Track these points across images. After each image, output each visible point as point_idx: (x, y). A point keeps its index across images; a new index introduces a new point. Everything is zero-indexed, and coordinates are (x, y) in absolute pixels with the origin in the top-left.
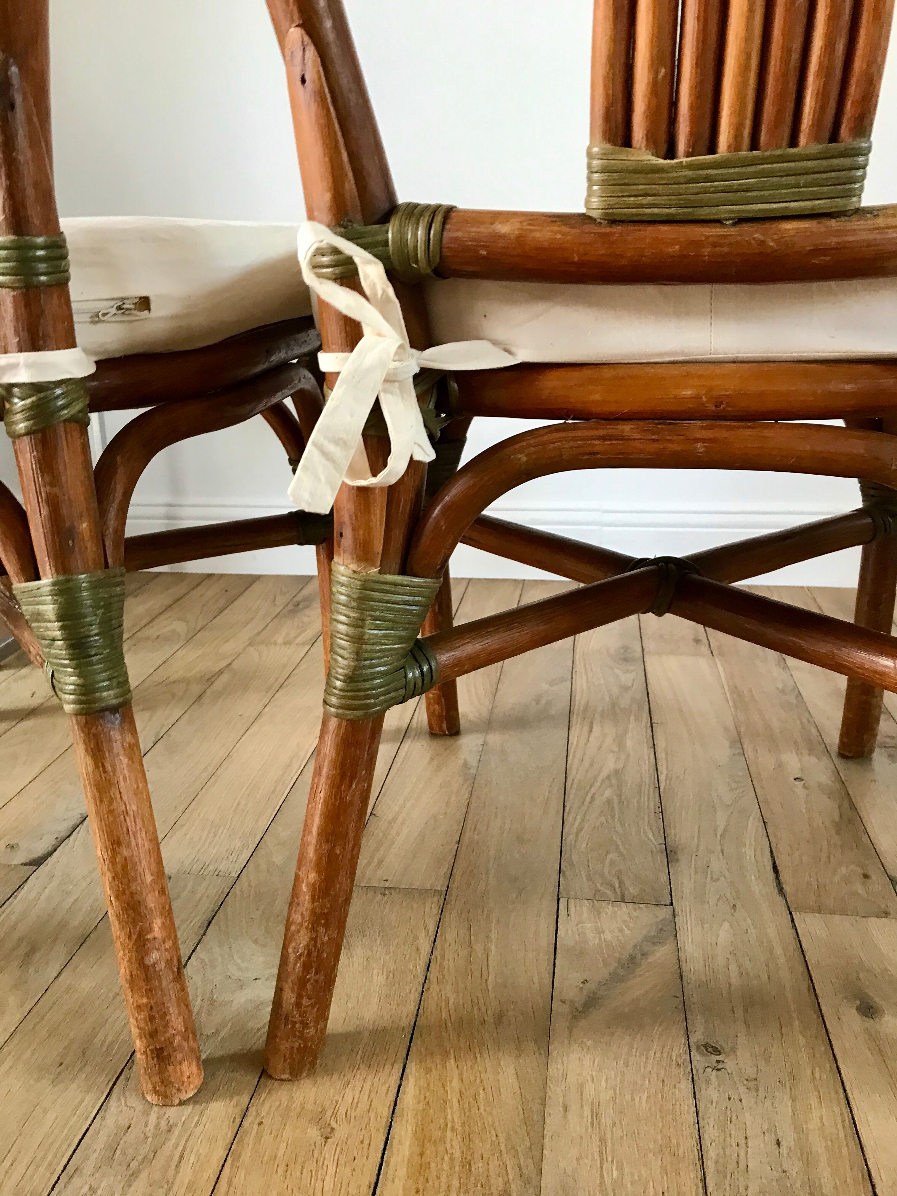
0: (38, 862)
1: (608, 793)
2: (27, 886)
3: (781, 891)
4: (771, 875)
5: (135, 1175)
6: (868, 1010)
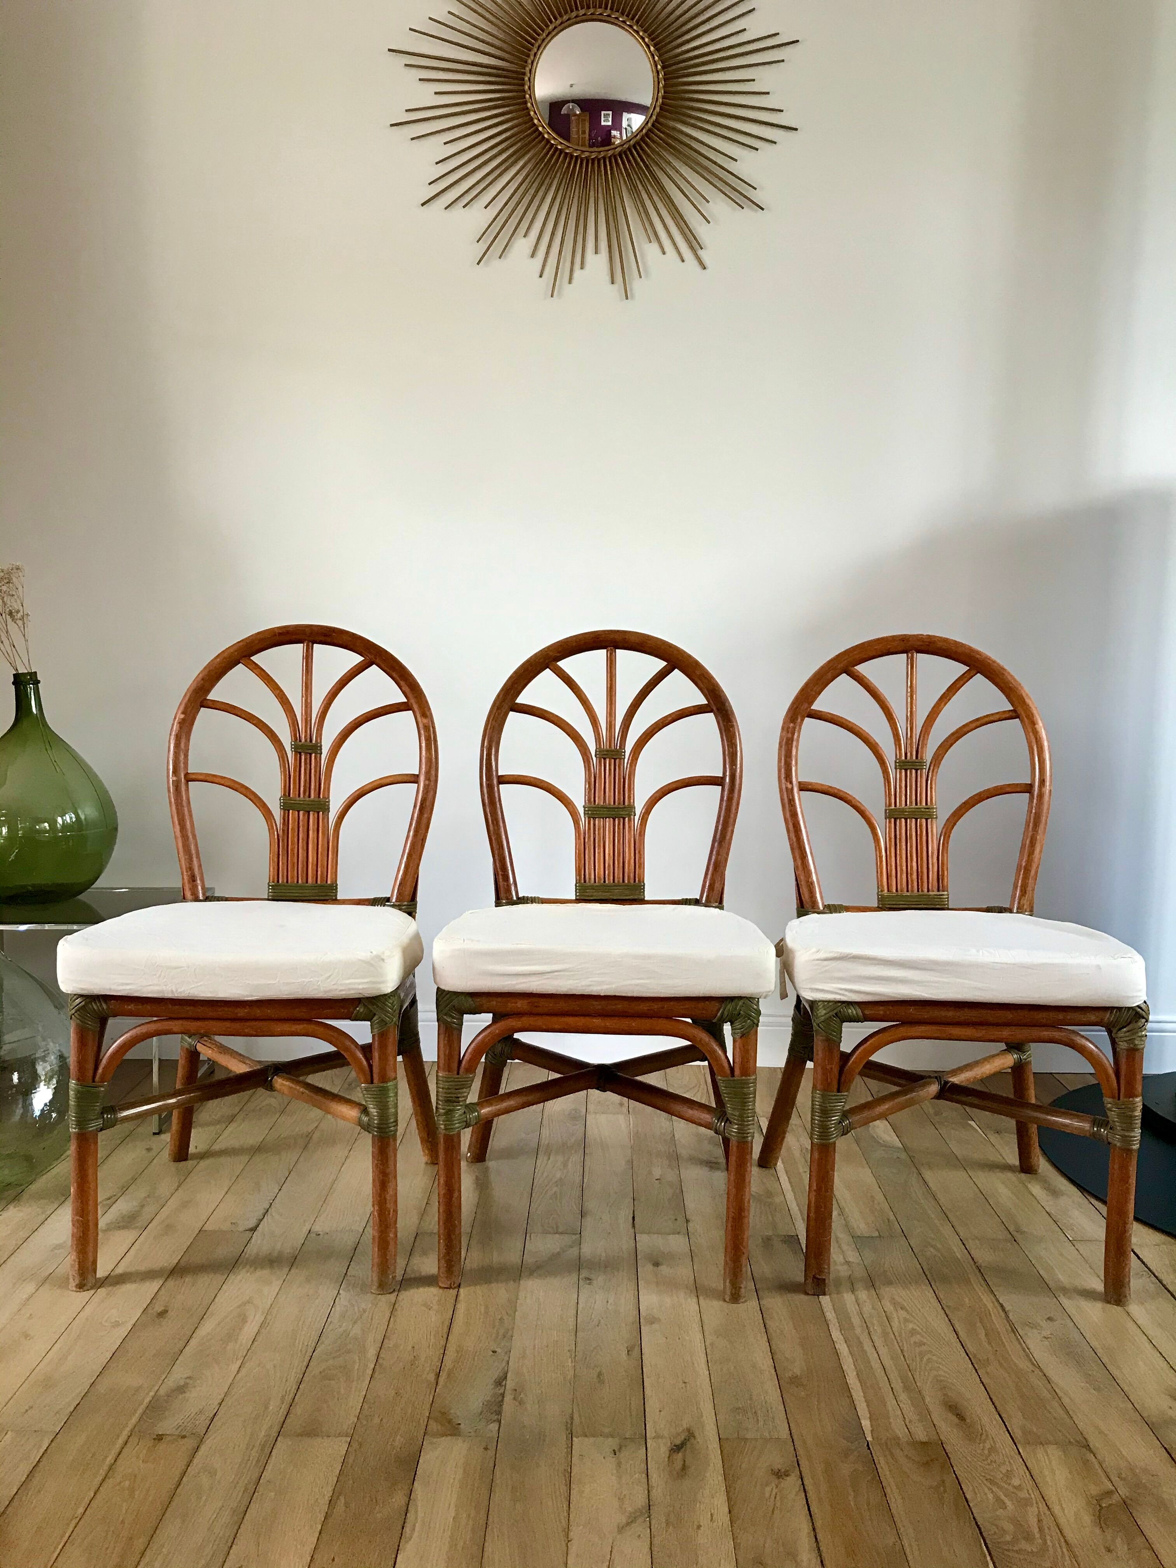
0: (254, 1229)
1: (555, 1189)
2: (253, 1240)
3: (634, 1226)
4: (631, 1220)
5: (355, 1323)
6: (657, 1264)
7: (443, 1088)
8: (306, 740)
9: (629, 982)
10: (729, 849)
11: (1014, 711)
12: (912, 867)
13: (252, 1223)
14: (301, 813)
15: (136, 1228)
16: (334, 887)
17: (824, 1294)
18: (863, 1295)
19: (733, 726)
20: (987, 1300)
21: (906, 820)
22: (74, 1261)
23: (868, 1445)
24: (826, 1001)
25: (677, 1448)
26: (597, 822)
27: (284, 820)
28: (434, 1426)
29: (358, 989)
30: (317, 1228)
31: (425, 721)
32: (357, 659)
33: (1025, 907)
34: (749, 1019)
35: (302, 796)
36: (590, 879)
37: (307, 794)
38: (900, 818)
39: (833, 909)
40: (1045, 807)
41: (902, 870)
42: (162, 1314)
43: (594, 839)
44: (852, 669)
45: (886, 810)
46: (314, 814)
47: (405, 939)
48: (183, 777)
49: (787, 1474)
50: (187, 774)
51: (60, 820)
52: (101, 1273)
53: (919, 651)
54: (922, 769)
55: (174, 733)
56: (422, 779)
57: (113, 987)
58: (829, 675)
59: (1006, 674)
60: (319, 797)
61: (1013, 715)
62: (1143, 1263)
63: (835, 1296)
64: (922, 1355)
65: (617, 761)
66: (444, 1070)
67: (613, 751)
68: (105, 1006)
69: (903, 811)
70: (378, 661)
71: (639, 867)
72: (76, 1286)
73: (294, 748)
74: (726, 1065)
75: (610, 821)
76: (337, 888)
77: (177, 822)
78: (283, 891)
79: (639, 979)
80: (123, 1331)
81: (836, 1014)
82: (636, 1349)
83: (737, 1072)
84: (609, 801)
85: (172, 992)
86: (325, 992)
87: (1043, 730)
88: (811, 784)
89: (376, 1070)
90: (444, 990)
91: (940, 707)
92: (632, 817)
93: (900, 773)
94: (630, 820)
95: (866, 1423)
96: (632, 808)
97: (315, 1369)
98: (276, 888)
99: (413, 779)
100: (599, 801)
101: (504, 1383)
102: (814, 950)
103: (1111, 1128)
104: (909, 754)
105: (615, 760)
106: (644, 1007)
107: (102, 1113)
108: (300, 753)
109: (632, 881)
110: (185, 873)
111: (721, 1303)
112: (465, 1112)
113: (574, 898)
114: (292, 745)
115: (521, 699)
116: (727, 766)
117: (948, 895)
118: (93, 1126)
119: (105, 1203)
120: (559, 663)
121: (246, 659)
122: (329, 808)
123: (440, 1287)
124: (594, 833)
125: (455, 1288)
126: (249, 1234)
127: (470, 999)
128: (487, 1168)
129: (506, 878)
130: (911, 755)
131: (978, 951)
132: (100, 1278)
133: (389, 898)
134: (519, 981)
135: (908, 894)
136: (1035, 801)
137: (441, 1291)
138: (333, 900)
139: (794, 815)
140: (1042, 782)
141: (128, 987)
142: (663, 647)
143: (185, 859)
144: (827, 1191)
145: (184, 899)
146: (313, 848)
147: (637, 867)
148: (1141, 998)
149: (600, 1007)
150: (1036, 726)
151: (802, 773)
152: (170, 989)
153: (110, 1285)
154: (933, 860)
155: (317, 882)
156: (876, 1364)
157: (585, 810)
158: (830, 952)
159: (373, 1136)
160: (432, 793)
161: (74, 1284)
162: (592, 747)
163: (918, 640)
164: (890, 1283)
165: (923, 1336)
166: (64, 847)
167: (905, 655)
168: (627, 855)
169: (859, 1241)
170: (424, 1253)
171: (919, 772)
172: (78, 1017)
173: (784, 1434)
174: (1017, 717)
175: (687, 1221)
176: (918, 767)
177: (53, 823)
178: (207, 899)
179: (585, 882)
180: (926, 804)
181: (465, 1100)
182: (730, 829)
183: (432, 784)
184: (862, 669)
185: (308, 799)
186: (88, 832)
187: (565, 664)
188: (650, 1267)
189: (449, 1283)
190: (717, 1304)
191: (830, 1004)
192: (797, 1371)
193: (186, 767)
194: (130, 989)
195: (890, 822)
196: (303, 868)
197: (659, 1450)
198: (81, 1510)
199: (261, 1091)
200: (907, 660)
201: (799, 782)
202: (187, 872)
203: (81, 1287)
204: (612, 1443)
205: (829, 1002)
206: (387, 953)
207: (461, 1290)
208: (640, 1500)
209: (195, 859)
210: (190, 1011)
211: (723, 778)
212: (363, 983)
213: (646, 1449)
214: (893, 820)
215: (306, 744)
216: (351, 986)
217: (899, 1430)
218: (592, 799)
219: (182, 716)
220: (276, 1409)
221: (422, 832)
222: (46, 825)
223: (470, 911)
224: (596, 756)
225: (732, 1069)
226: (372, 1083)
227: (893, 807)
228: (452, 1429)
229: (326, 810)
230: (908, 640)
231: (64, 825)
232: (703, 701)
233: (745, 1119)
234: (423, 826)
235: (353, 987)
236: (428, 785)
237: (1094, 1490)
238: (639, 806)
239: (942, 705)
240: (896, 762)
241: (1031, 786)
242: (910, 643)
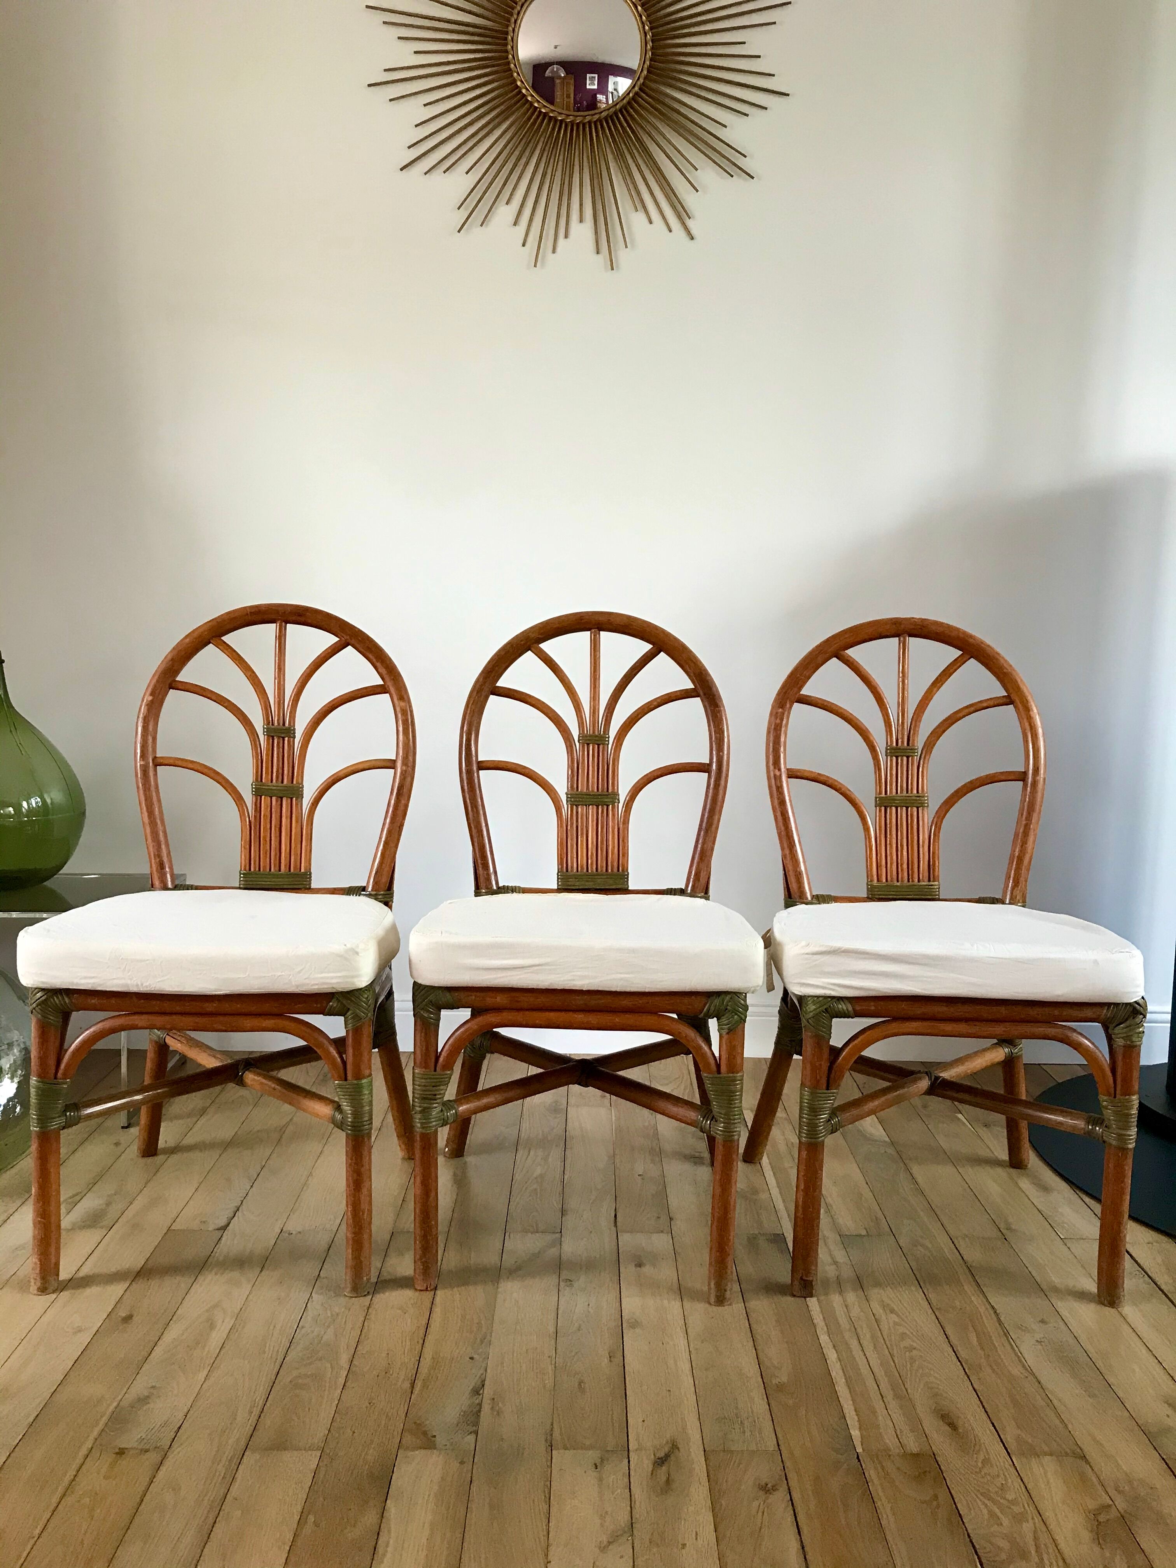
0: (224, 1228)
1: (535, 1186)
2: (224, 1239)
3: (616, 1225)
4: (613, 1218)
5: (329, 1327)
6: (639, 1265)
7: (419, 1086)
8: (279, 724)
9: (614, 976)
10: (715, 838)
11: (1008, 697)
12: (902, 856)
13: (222, 1222)
14: (274, 799)
15: (102, 1227)
16: (308, 875)
17: (812, 1296)
18: (851, 1297)
19: (720, 711)
20: (977, 1300)
21: (897, 808)
22: (36, 1263)
23: (858, 1457)
24: (816, 996)
25: (660, 1461)
26: (580, 809)
27: (256, 805)
28: (408, 1439)
29: (331, 984)
30: (289, 1227)
31: (402, 704)
32: (332, 639)
33: (1018, 898)
34: (736, 1014)
35: (274, 781)
36: (572, 867)
37: (280, 780)
38: (891, 807)
39: (821, 899)
40: (1039, 794)
41: (892, 858)
42: (128, 1319)
43: (577, 827)
44: (842, 653)
45: (876, 798)
46: (287, 800)
47: (380, 932)
48: (151, 761)
49: (774, 1488)
50: (155, 758)
51: (25, 804)
52: (64, 1275)
53: (911, 635)
54: (913, 756)
55: (141, 716)
56: (399, 764)
57: (75, 981)
58: (820, 659)
59: (1001, 659)
60: (292, 782)
61: (1008, 701)
62: (1136, 1262)
63: (822, 1298)
64: (912, 1360)
65: (601, 747)
66: (420, 1067)
67: (597, 736)
68: (67, 1000)
69: (893, 799)
70: (353, 641)
71: (623, 855)
72: (39, 1289)
73: (267, 732)
74: (712, 1062)
75: (593, 809)
76: (311, 877)
77: (145, 808)
78: (253, 879)
79: (621, 973)
80: (85, 1338)
81: (826, 1009)
82: (618, 1354)
83: (723, 1068)
84: (593, 787)
85: (137, 985)
86: (297, 986)
87: (1037, 717)
88: (798, 771)
89: (349, 1067)
90: (421, 984)
91: (933, 693)
92: (616, 804)
93: (891, 760)
94: (613, 808)
95: (855, 1433)
96: (615, 795)
97: (285, 1378)
98: (248, 876)
99: (390, 764)
100: (582, 788)
101: (481, 1392)
102: (803, 943)
103: (1106, 1126)
104: (900, 741)
105: (599, 745)
106: (626, 1002)
107: (65, 1111)
108: (273, 737)
109: (615, 870)
110: (153, 861)
111: (707, 1305)
112: (442, 1110)
113: (555, 887)
114: (264, 728)
115: (502, 683)
116: (714, 753)
117: (939, 885)
118: (54, 1125)
119: (70, 1200)
120: (541, 645)
121: (217, 639)
122: (302, 795)
123: (416, 1290)
124: (577, 821)
125: (431, 1290)
126: (220, 1233)
127: (448, 994)
128: (465, 1163)
129: (486, 866)
130: (903, 742)
131: (972, 945)
132: (63, 1281)
133: (365, 887)
134: (499, 976)
135: (898, 884)
136: (1029, 789)
137: (417, 1293)
138: (306, 889)
139: (782, 803)
140: (1036, 770)
141: (92, 981)
142: (648, 629)
143: (153, 846)
144: (815, 1191)
145: (152, 888)
146: (286, 835)
147: (621, 855)
148: (1138, 994)
149: (582, 1002)
150: (1031, 713)
151: (790, 760)
152: (135, 983)
153: (73, 1289)
154: (923, 850)
155: (290, 871)
156: (865, 1371)
157: (567, 798)
158: (820, 946)
159: (347, 1135)
160: (409, 779)
161: (36, 1288)
162: (575, 733)
163: (911, 624)
164: (878, 1284)
165: (913, 1341)
166: (30, 832)
167: (897, 639)
168: (610, 843)
169: (847, 1240)
170: (401, 1253)
171: (910, 759)
172: (39, 1011)
173: (771, 1444)
174: (1011, 703)
175: (671, 1219)
176: (909, 754)
177: (18, 807)
178: (176, 888)
179: (567, 871)
180: (918, 792)
181: (443, 1098)
182: (716, 817)
183: (410, 769)
184: (852, 653)
185: (281, 785)
186: (55, 817)
187: (547, 646)
188: (632, 1268)
189: (425, 1285)
190: (701, 1307)
191: (821, 999)
192: (784, 1379)
193: (154, 751)
194: (94, 983)
195: (880, 811)
196: (276, 855)
197: (642, 1463)
198: (37, 1531)
199: (231, 1085)
200: (899, 644)
201: (788, 769)
202: (155, 859)
203: (43, 1290)
204: (593, 1455)
205: (818, 997)
206: (362, 946)
207: (438, 1292)
208: (623, 1517)
209: (163, 847)
210: (156, 1005)
211: (710, 765)
212: (336, 977)
213: (629, 1462)
214: (883, 808)
215: (278, 727)
216: (324, 981)
217: (890, 1440)
218: (575, 786)
219: (150, 698)
220: (244, 1420)
221: (399, 819)
222: (11, 809)
223: (449, 901)
224: (579, 742)
225: (718, 1066)
226: (346, 1080)
227: (883, 795)
228: (428, 1442)
229: (300, 796)
230: (900, 624)
231: (30, 810)
232: (690, 685)
233: (732, 1117)
234: (400, 812)
235: (328, 981)
236: (406, 771)
237: (1092, 1505)
238: (623, 793)
239: (934, 691)
240: (887, 749)
241: (1025, 773)
242: (902, 626)
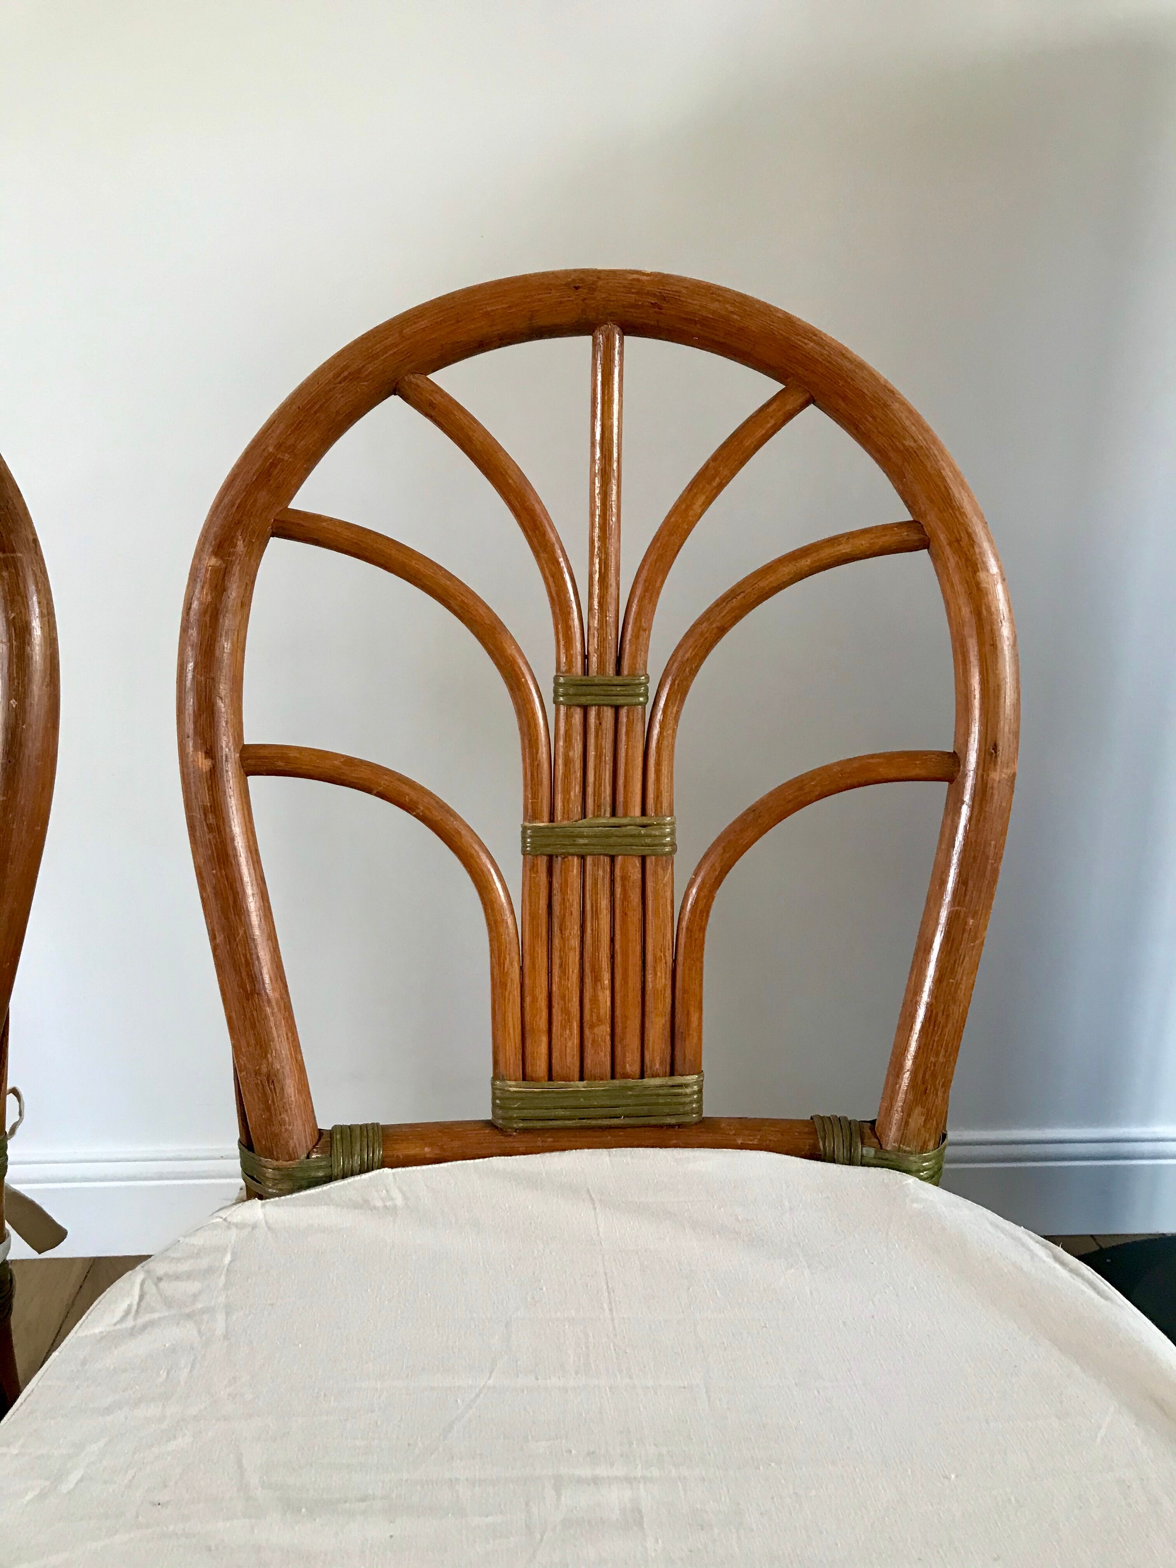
11: (915, 525)
12: (595, 1000)
21: (582, 861)
38: (566, 857)
40: (995, 823)
41: (566, 1011)
44: (415, 379)
45: (524, 829)
53: (628, 330)
54: (632, 706)
58: (345, 400)
59: (896, 406)
61: (913, 538)
69: (573, 834)
87: (999, 588)
91: (691, 514)
93: (568, 717)
104: (594, 659)
117: (700, 1083)
130: (602, 662)
135: (583, 1085)
136: (965, 811)
140: (990, 747)
150: (982, 575)
154: (659, 980)
163: (627, 288)
167: (588, 340)
171: (623, 712)
174: (924, 544)
176: (620, 701)
180: (644, 813)
184: (453, 380)
195: (534, 869)
200: (594, 358)
201: (245, 749)
214: (544, 862)
227: (545, 821)
230: (592, 288)
239: (697, 507)
240: (557, 684)
241: (956, 759)
242: (599, 295)
